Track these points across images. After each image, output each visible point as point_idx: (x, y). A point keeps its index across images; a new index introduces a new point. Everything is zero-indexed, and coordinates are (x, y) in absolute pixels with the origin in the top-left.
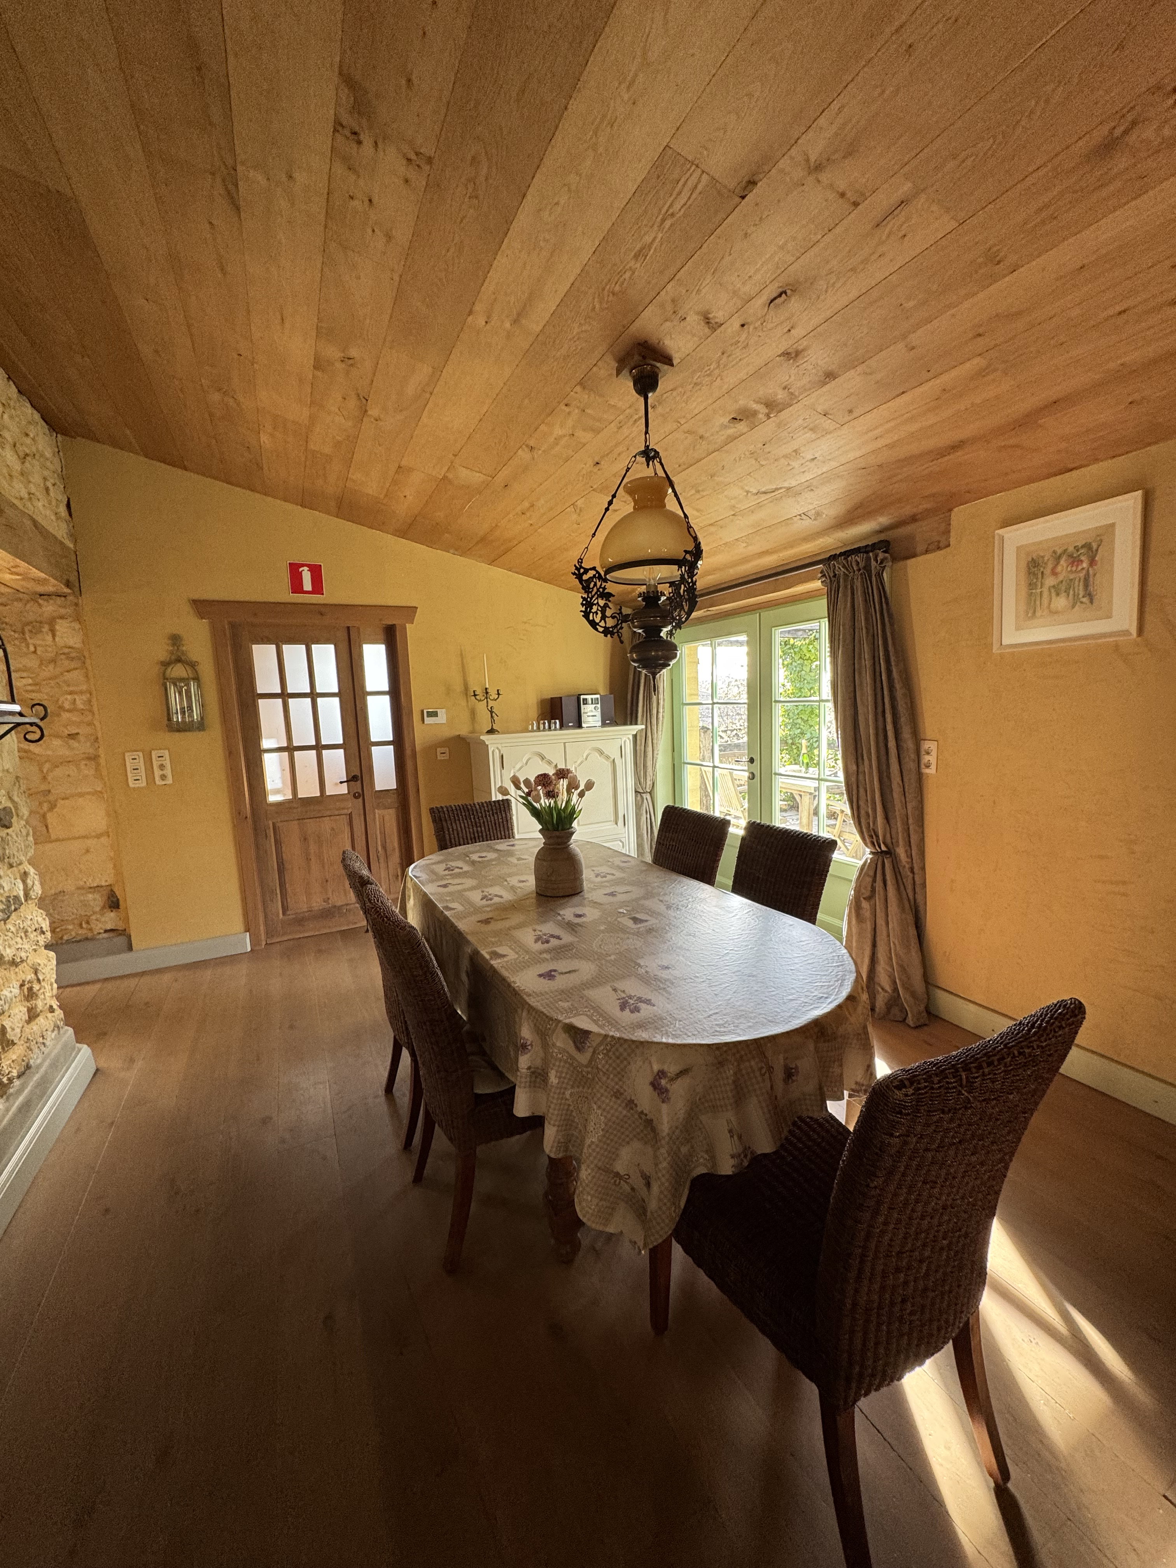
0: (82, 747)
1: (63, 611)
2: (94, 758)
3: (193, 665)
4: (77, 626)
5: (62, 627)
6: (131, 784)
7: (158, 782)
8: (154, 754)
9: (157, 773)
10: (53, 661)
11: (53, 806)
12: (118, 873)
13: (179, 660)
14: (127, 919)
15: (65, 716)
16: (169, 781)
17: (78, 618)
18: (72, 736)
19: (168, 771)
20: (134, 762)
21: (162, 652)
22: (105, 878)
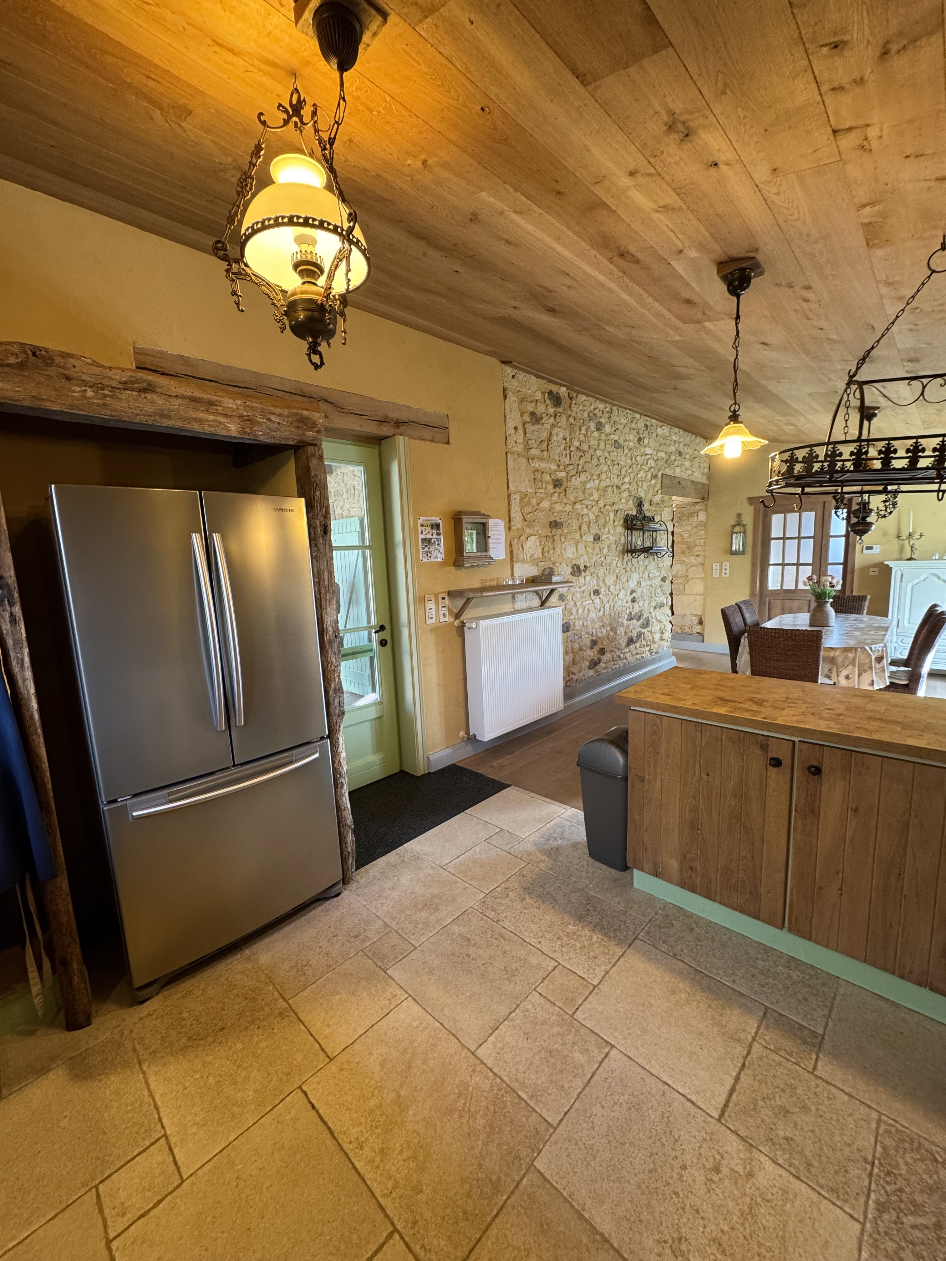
0: (700, 560)
1: (702, 508)
2: (703, 564)
3: (744, 526)
4: (705, 513)
5: (700, 514)
6: (714, 576)
7: (723, 575)
8: (724, 564)
9: (724, 572)
10: (696, 527)
11: (688, 582)
12: (704, 611)
13: (739, 524)
14: (704, 630)
15: (697, 547)
16: (727, 575)
17: (706, 510)
18: (698, 556)
19: (728, 572)
20: (716, 566)
21: (733, 521)
22: (699, 612)
